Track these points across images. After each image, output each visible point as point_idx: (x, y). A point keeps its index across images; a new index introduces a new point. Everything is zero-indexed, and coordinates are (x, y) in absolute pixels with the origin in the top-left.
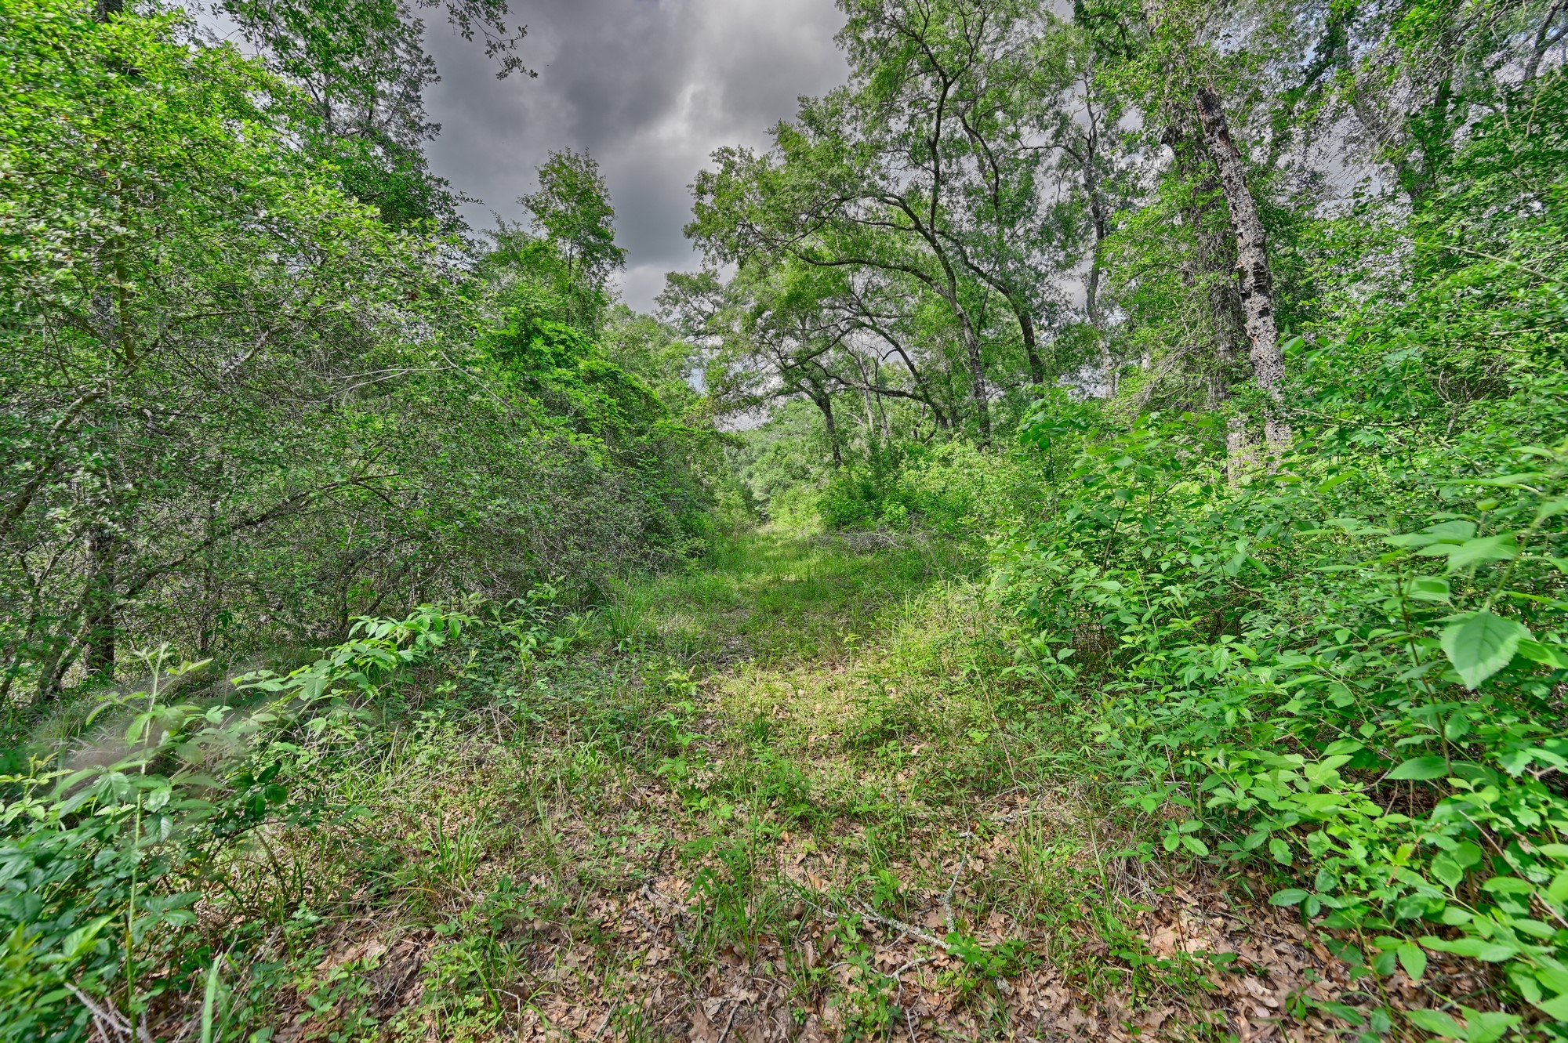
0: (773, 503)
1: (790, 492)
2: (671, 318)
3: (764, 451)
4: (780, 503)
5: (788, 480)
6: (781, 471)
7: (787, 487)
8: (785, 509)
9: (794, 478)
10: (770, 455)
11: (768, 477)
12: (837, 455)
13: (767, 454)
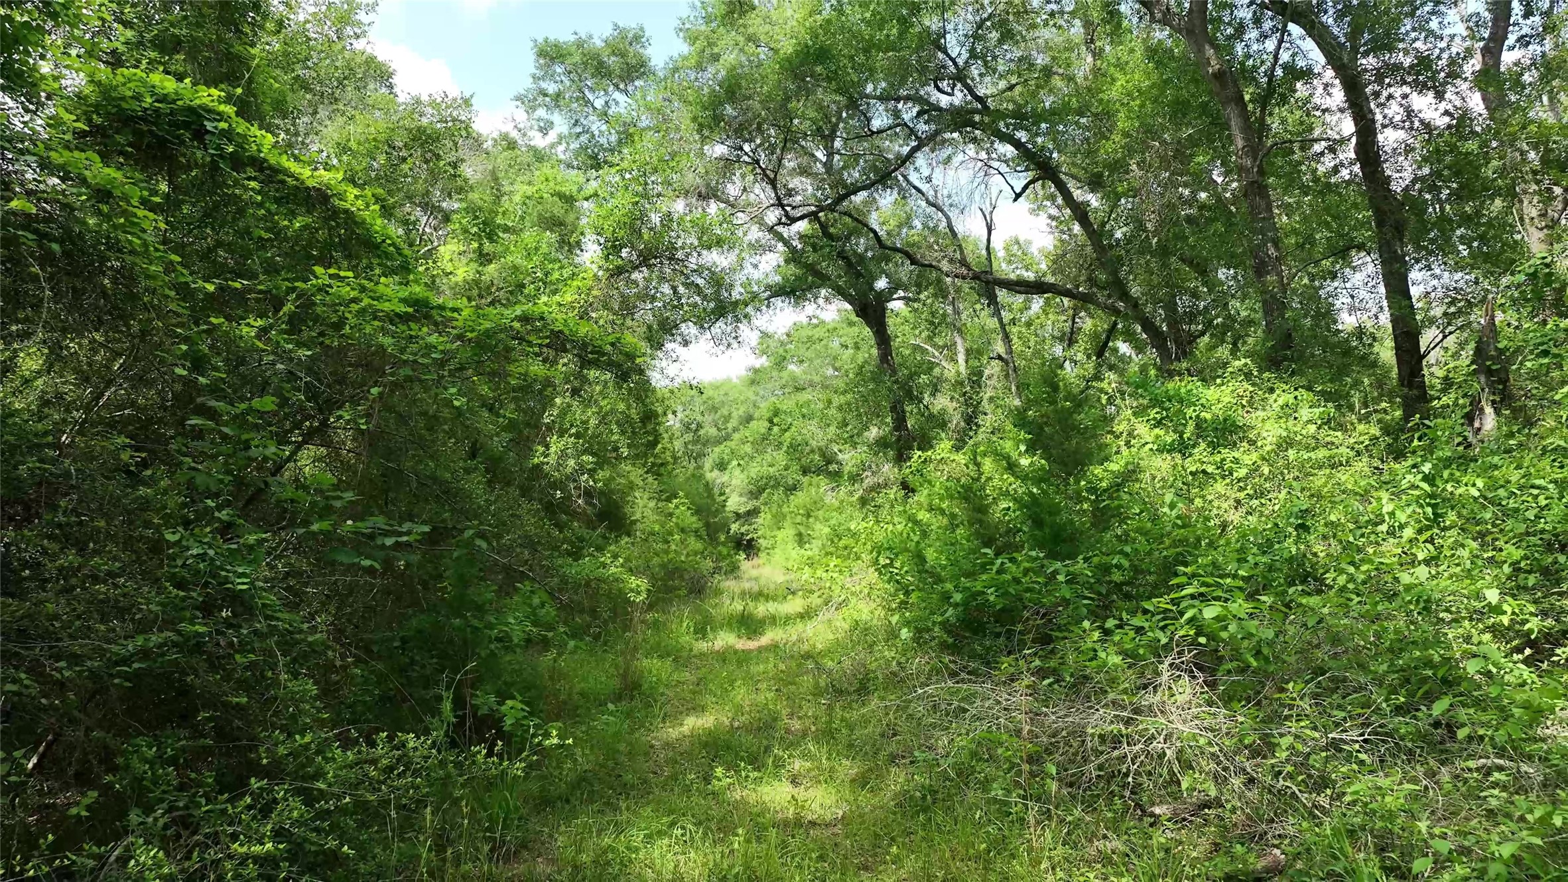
0: (764, 519)
1: (799, 498)
2: (552, 136)
3: (749, 419)
4: (779, 521)
5: (793, 476)
6: (781, 458)
7: (792, 489)
8: (787, 533)
9: (805, 471)
10: (759, 426)
11: (755, 470)
12: (900, 422)
13: (754, 424)
